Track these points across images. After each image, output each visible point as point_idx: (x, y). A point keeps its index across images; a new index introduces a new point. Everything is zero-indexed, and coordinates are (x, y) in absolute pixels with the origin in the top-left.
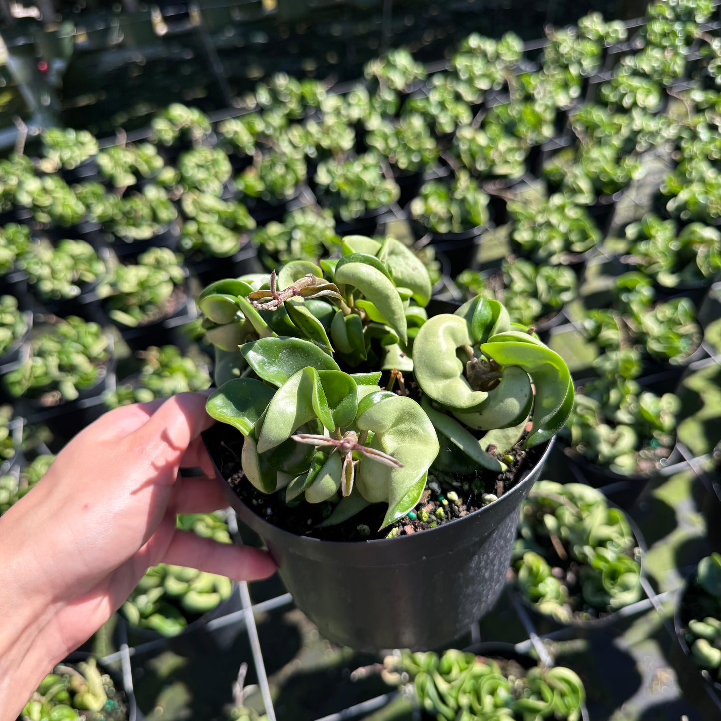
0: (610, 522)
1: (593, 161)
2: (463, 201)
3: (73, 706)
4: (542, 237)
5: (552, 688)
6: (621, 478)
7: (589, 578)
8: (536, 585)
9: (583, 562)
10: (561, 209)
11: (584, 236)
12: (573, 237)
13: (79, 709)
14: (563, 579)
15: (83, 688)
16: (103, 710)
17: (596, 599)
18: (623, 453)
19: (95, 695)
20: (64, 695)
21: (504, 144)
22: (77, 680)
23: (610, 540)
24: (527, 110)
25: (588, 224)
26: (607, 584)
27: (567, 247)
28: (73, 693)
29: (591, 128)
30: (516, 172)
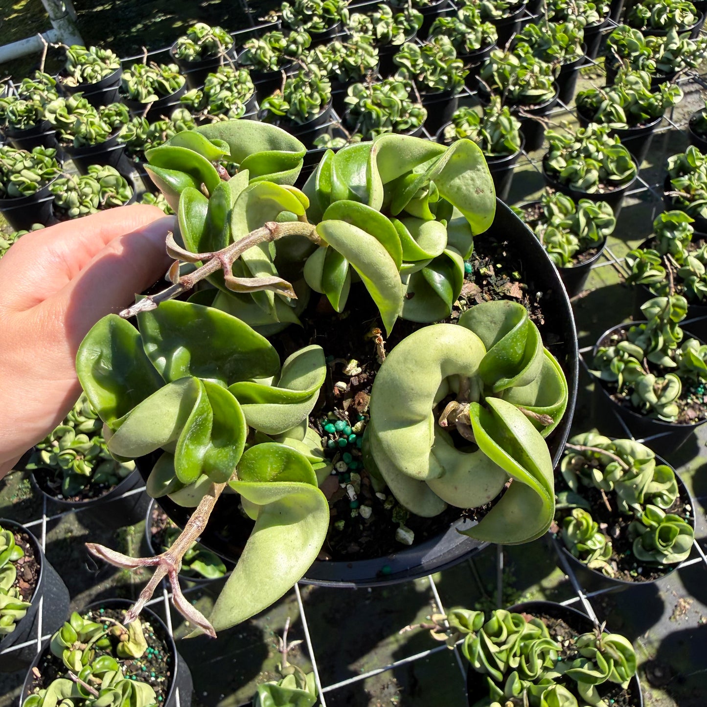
0: (659, 478)
1: (628, 83)
2: (497, 125)
3: (114, 654)
4: (580, 165)
5: (607, 657)
6: (667, 427)
7: (638, 534)
8: (583, 541)
9: (632, 517)
10: (598, 136)
11: (622, 167)
12: (612, 166)
13: (120, 659)
14: (609, 532)
15: (124, 637)
16: (144, 657)
17: (647, 558)
18: (670, 403)
19: (136, 643)
20: (106, 642)
21: (537, 65)
22: (119, 629)
23: (660, 495)
24: (559, 27)
25: (625, 153)
26: (659, 544)
27: (605, 179)
28: (115, 640)
29: (625, 50)
30: (549, 95)
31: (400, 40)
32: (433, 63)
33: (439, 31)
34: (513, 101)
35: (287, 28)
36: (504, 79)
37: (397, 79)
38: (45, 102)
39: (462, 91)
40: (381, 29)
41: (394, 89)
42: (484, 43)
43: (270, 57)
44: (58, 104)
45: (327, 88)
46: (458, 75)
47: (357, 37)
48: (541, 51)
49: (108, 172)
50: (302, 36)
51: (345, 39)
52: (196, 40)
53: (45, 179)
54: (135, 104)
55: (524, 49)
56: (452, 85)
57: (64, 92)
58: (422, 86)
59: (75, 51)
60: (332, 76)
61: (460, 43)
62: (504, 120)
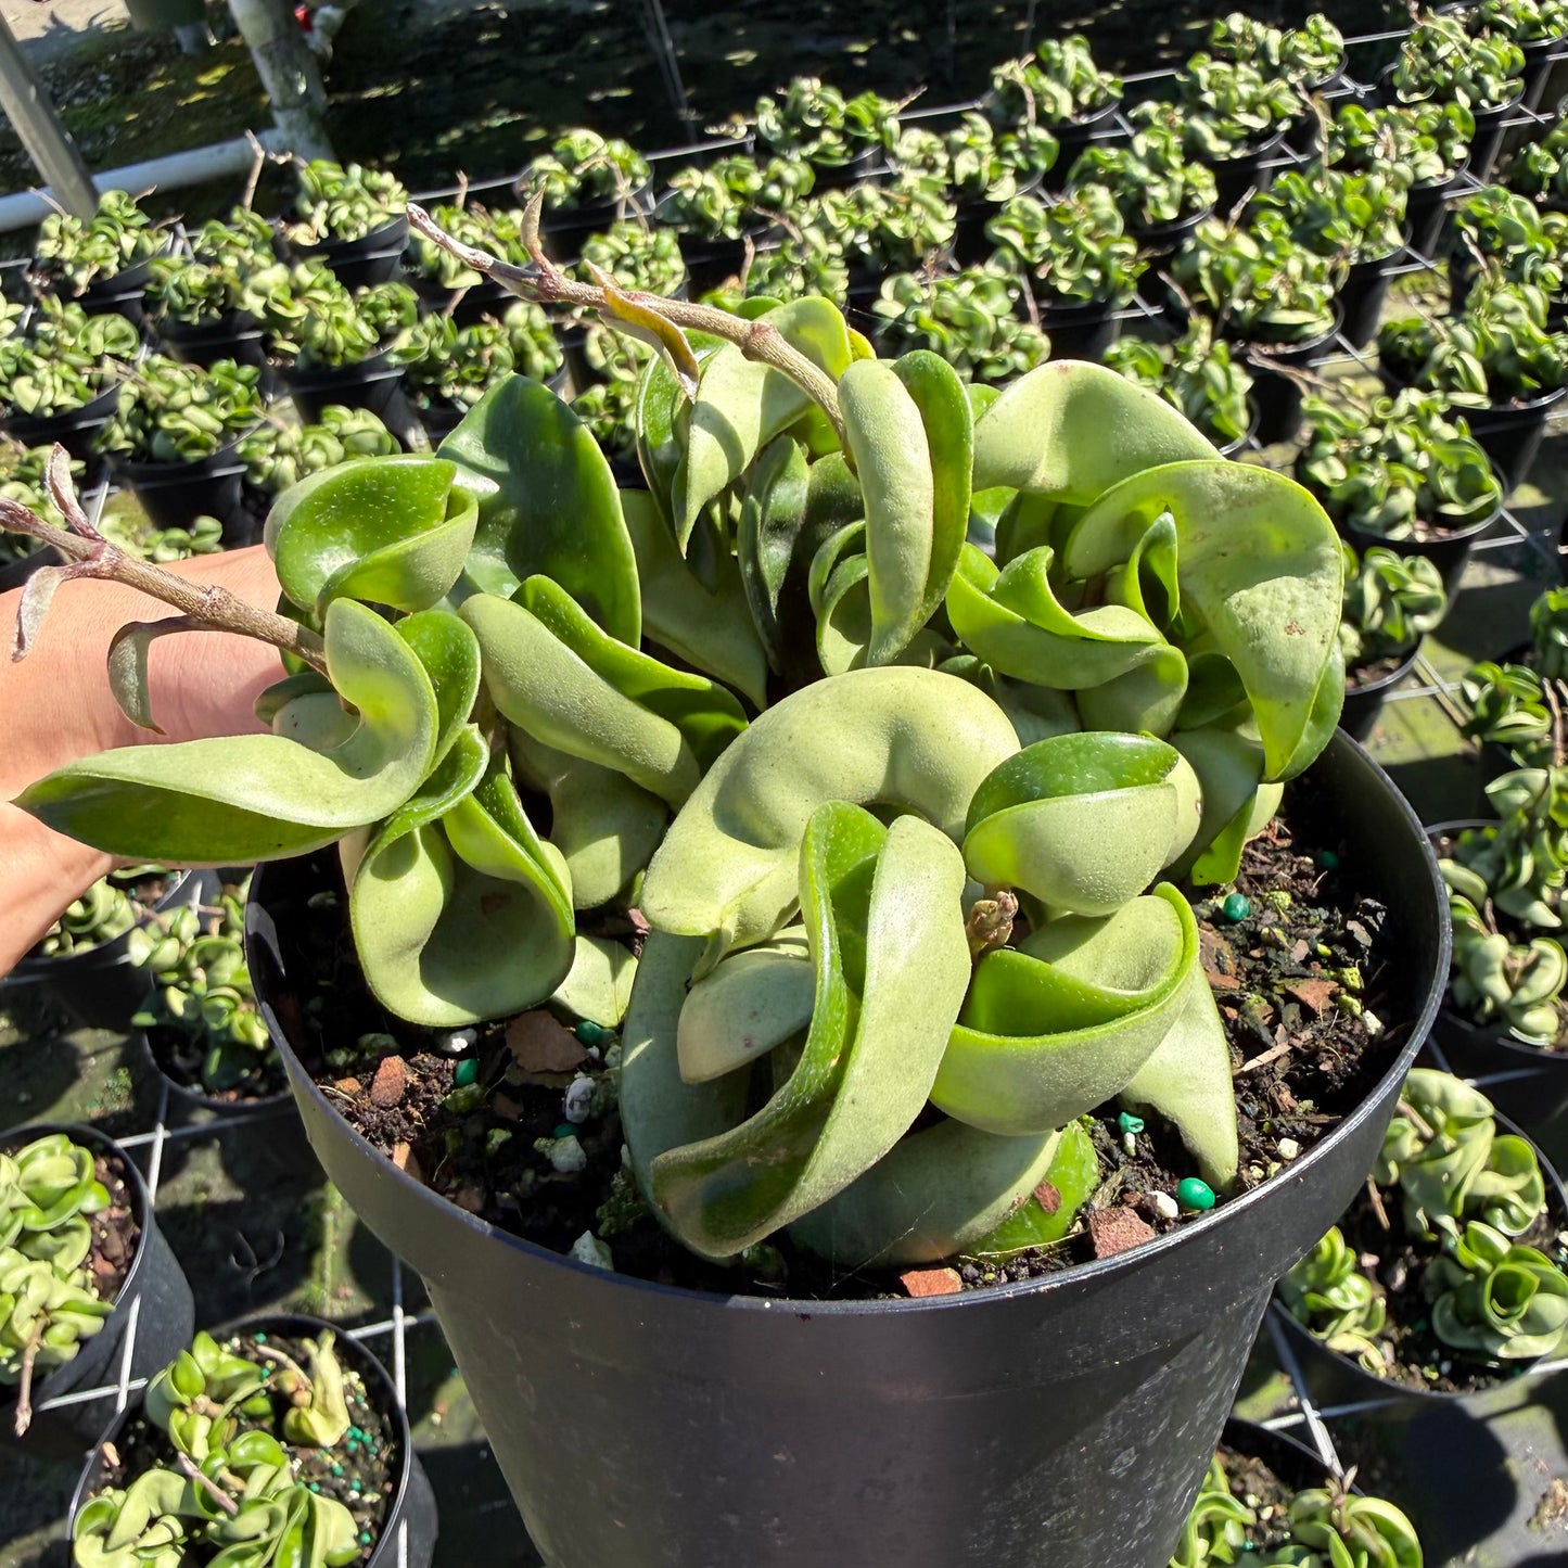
0: (1501, 1163)
1: (1496, 310)
2: (1199, 379)
3: (278, 1432)
4: (1374, 478)
5: (1354, 1546)
6: (1531, 1057)
7: (1445, 1285)
8: (1321, 1288)
9: (1434, 1247)
10: (1420, 419)
11: (1469, 486)
12: (1447, 485)
13: (289, 1444)
14: (1381, 1275)
15: (303, 1398)
16: (341, 1447)
17: (1462, 1340)
18: (1539, 1003)
19: (327, 1413)
20: (262, 1405)
21: (1298, 259)
22: (293, 1377)
23: (1504, 1205)
24: (1352, 182)
25: (1479, 458)
26: (1491, 1310)
27: (1429, 510)
28: (282, 1402)
29: (1494, 238)
30: (1320, 325)
31: (1004, 190)
32: (1072, 243)
33: (1089, 175)
34: (1239, 333)
35: (764, 150)
36: (1222, 284)
37: (991, 271)
38: (246, 271)
39: (1130, 305)
40: (965, 166)
41: (981, 290)
42: (1186, 208)
43: (724, 209)
44: (273, 276)
45: (840, 280)
46: (1123, 272)
47: (911, 178)
48: (1309, 231)
49: (363, 423)
50: (794, 169)
51: (887, 181)
52: (570, 164)
53: (230, 429)
54: (432, 289)
55: (1272, 225)
56: (1108, 290)
57: (289, 254)
58: (1044, 290)
59: (317, 171)
60: (853, 258)
61: (1132, 205)
62: (1215, 371)
